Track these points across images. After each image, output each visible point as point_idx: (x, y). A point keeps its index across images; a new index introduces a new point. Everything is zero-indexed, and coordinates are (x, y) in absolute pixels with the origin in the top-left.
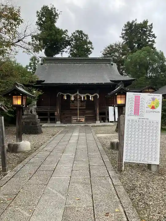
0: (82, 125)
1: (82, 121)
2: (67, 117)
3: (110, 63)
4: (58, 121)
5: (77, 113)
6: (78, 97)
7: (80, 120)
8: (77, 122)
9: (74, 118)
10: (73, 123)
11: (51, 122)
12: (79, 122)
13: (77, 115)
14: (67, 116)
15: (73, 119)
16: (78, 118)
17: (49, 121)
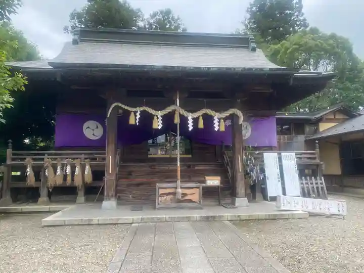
0: (196, 214)
1: (190, 201)
2: (138, 185)
3: (247, 48)
4: (109, 198)
5: (176, 171)
6: (177, 120)
7: (184, 195)
8: (174, 205)
9: (163, 188)
10: (162, 206)
11: (87, 200)
12: (181, 202)
13: (176, 177)
14: (139, 180)
15: (161, 191)
16: (180, 191)
17: (81, 198)
